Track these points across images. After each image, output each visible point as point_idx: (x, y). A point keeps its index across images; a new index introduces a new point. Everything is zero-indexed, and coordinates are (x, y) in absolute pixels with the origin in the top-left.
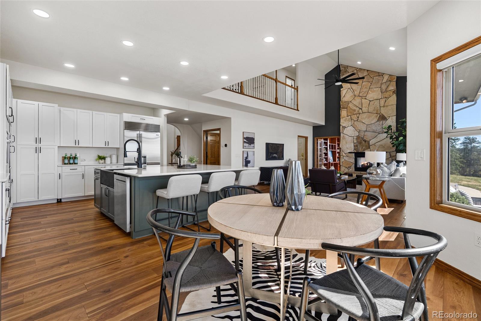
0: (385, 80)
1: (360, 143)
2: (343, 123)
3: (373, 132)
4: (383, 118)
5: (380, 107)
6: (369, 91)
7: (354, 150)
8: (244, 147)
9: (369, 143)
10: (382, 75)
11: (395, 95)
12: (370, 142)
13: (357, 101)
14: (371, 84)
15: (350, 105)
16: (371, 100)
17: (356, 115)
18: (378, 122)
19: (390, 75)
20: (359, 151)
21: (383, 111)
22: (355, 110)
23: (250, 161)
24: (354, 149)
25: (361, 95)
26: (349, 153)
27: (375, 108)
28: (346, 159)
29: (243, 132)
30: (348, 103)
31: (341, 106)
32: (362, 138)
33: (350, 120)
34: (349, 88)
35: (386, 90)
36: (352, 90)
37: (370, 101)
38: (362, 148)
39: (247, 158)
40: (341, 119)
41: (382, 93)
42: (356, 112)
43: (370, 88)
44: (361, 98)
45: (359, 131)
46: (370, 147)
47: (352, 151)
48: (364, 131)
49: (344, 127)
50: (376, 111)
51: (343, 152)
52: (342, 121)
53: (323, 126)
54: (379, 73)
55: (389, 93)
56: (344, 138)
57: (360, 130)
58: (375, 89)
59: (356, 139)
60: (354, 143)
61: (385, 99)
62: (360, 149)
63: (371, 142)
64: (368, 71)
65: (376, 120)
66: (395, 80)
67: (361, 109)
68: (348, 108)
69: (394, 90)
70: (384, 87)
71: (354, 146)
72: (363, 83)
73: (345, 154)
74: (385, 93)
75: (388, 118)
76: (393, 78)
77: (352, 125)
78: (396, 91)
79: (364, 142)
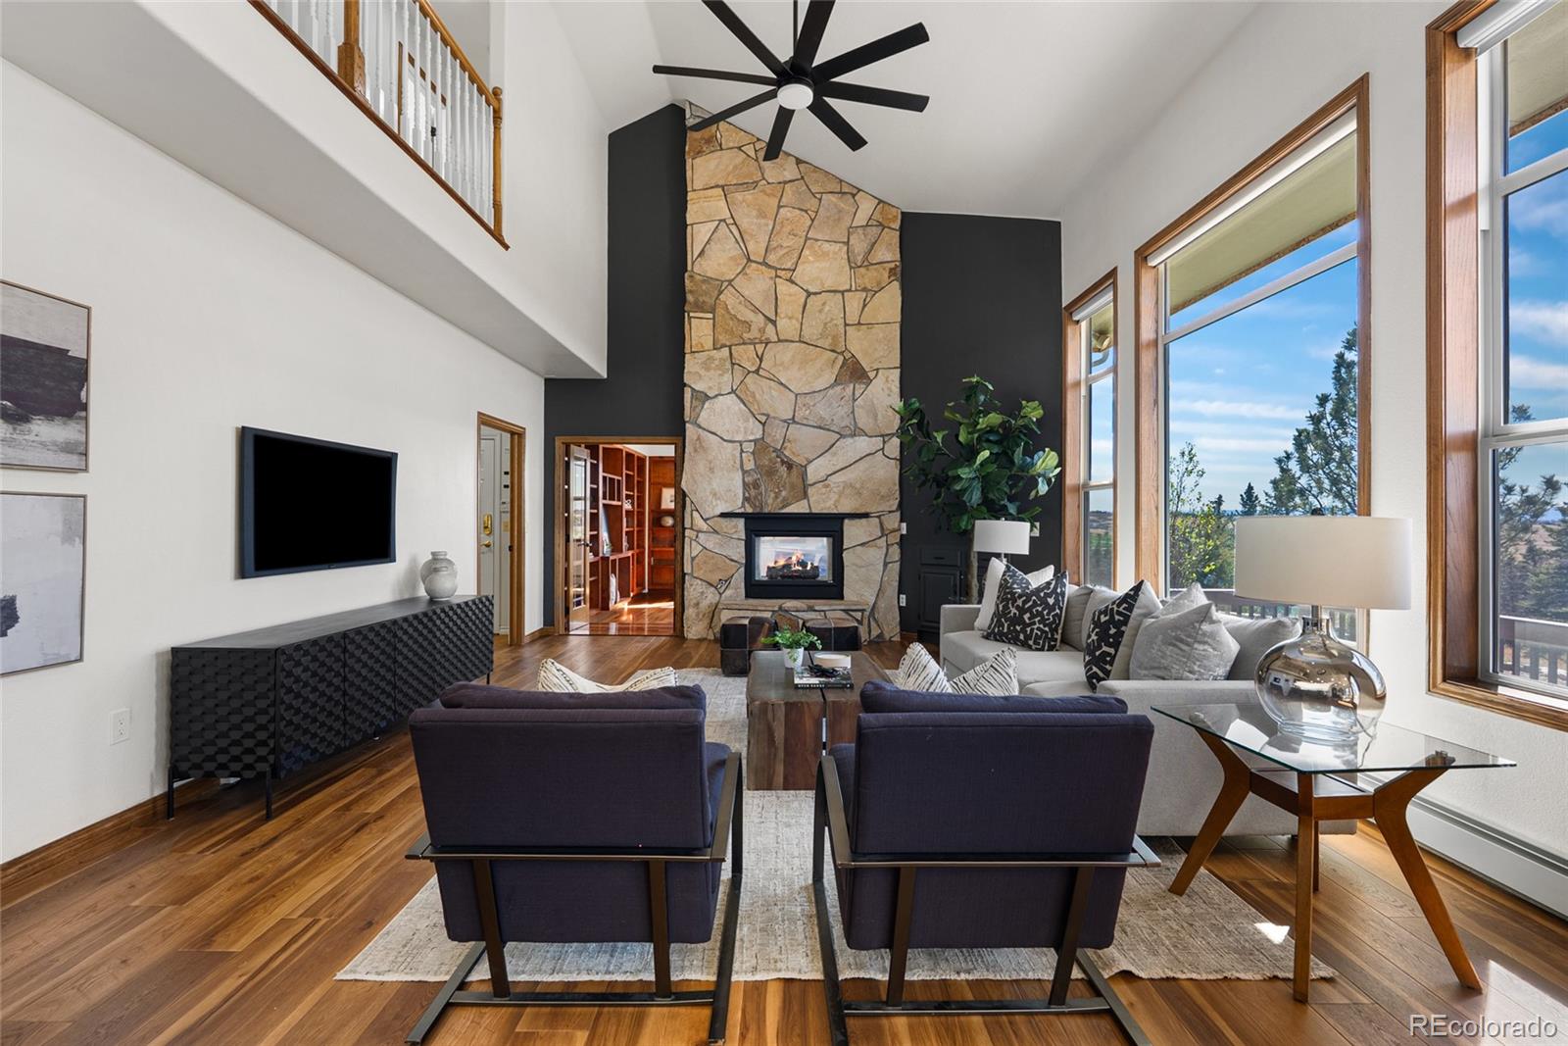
0: (861, 218)
1: (770, 473)
2: (698, 374)
3: (820, 428)
4: (854, 372)
5: (846, 325)
6: (806, 252)
7: (743, 506)
9: (804, 476)
10: (854, 196)
11: (896, 285)
12: (810, 469)
13: (756, 285)
14: (813, 220)
15: (728, 298)
16: (812, 290)
17: (752, 347)
18: (838, 389)
19: (880, 201)
20: (766, 511)
21: (858, 345)
22: (748, 325)
24: (746, 499)
25: (772, 259)
26: (723, 515)
27: (826, 324)
28: (711, 542)
30: (721, 285)
31: (690, 298)
32: (779, 452)
33: (728, 365)
34: (724, 220)
35: (866, 258)
36: (734, 228)
37: (809, 294)
38: (776, 497)
40: (687, 356)
41: (851, 268)
42: (754, 334)
43: (807, 239)
44: (773, 273)
45: (763, 419)
46: (810, 491)
47: (736, 506)
48: (785, 421)
49: (703, 398)
50: (830, 340)
51: (695, 514)
52: (691, 364)
53: (599, 382)
54: (841, 181)
55: (875, 274)
56: (702, 447)
57: (768, 416)
58: (826, 246)
59: (753, 453)
60: (744, 472)
61: (864, 294)
62: (770, 501)
63: (814, 472)
64: (799, 161)
65: (829, 377)
66: (897, 225)
67: (774, 323)
68: (720, 311)
69: (892, 265)
70: (859, 245)
71: (745, 485)
72: (782, 210)
73: (705, 520)
74: (862, 270)
75: (872, 375)
76: (890, 217)
77: (733, 391)
78: (899, 269)
79: (783, 469)
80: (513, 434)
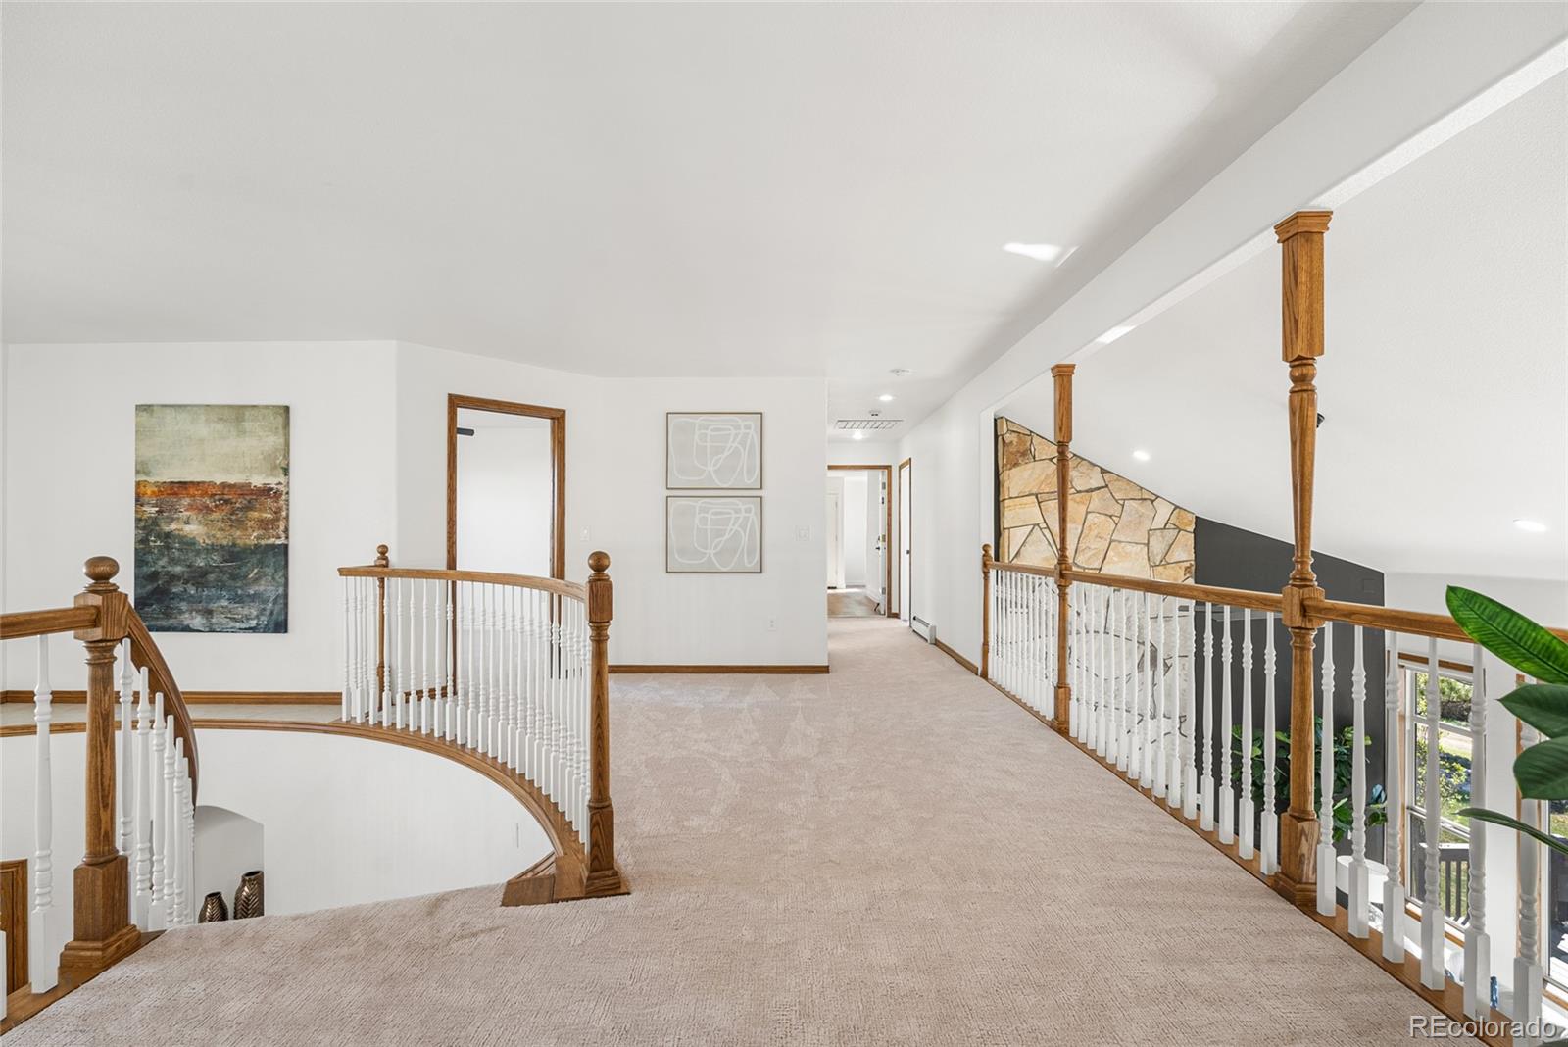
0: (1159, 522)
10: (1153, 501)
14: (1117, 525)
19: (1177, 507)
34: (1038, 525)
35: (1163, 558)
36: (1046, 532)
41: (1151, 566)
43: (1112, 541)
54: (1141, 488)
55: (1172, 572)
58: (1129, 548)
64: (1103, 471)
66: (1191, 528)
69: (1188, 564)
70: (1158, 546)
72: (1089, 515)
76: (1185, 521)
78: (1193, 568)
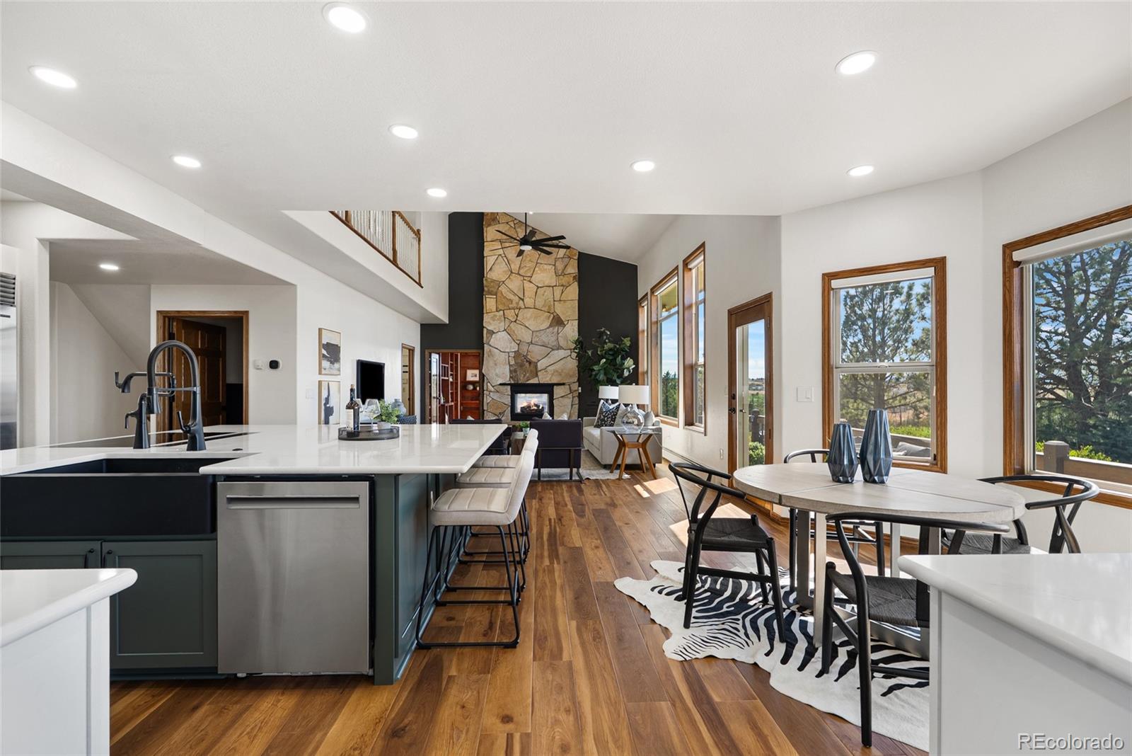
0: (561, 254)
1: (522, 366)
2: (489, 322)
3: (543, 346)
4: (558, 322)
5: (554, 301)
6: (537, 269)
7: (510, 380)
8: (323, 372)
9: (536, 367)
11: (576, 283)
12: (539, 364)
13: (515, 284)
14: (539, 255)
15: (503, 289)
16: (540, 286)
17: (513, 311)
18: (551, 329)
20: (520, 382)
21: (559, 309)
22: (511, 301)
23: (332, 408)
24: (510, 377)
25: (522, 272)
26: (501, 384)
27: (545, 301)
28: (495, 396)
29: (320, 330)
30: (499, 284)
31: (486, 289)
32: (525, 357)
33: (503, 319)
34: (501, 255)
35: (563, 272)
36: (505, 258)
37: (538, 287)
38: (524, 376)
39: (327, 400)
40: (485, 315)
41: (556, 276)
42: (514, 305)
43: (537, 263)
44: (522, 279)
45: (518, 342)
46: (539, 374)
47: (507, 380)
48: (528, 343)
49: (491, 333)
50: (547, 308)
51: (489, 384)
52: (486, 318)
53: (444, 325)
55: (567, 279)
56: (491, 354)
57: (520, 341)
58: (545, 267)
59: (514, 357)
60: (510, 365)
61: (562, 288)
62: (521, 378)
63: (540, 365)
65: (547, 324)
66: (576, 257)
67: (523, 300)
68: (499, 294)
69: (575, 275)
70: (560, 266)
71: (511, 371)
73: (493, 387)
74: (561, 277)
75: (566, 323)
76: (574, 254)
77: (505, 330)
78: (577, 277)
79: (527, 364)
80: (409, 350)
